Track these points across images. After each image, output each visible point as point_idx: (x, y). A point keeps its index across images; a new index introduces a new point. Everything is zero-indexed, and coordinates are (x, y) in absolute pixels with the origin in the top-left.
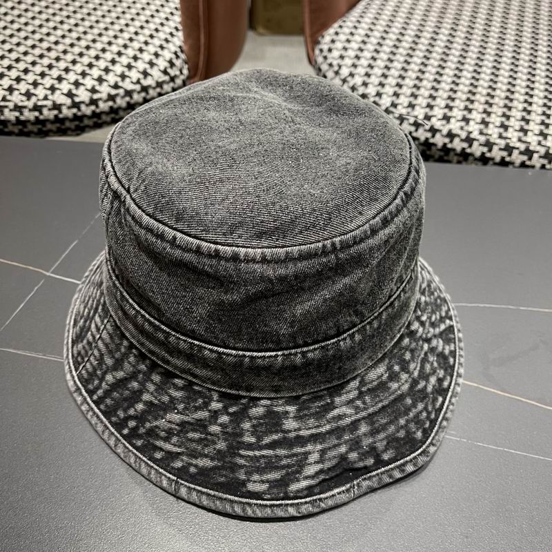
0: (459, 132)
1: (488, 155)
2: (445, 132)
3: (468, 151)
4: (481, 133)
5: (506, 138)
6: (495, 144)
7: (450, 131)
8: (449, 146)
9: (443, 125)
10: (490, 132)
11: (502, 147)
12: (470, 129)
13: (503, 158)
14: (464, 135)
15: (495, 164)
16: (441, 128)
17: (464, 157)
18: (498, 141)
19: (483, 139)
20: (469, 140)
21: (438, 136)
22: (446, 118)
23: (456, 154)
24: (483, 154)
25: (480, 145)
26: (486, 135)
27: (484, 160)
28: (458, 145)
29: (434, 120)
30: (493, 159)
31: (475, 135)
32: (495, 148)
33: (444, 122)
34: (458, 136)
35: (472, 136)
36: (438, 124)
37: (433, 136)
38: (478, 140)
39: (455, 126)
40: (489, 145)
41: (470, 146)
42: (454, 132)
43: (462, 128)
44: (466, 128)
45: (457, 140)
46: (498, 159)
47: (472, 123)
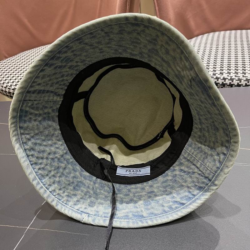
0: (228, 77)
1: (240, 84)
2: (222, 78)
3: (232, 83)
4: (236, 76)
5: (245, 77)
6: (242, 79)
7: (224, 77)
8: (224, 83)
9: (221, 76)
10: (239, 76)
11: (245, 80)
12: (231, 76)
13: (246, 84)
14: (229, 78)
15: (243, 86)
16: (220, 77)
17: (231, 85)
18: (243, 78)
19: (237, 78)
20: (232, 80)
21: (219, 80)
22: (222, 74)
23: (228, 85)
24: (238, 83)
25: (236, 80)
26: (238, 77)
27: (239, 85)
28: (228, 82)
29: (217, 75)
30: (242, 85)
31: (234, 77)
32: (242, 81)
33: (221, 75)
34: (228, 79)
35: (232, 78)
36: (219, 76)
37: (218, 80)
38: (235, 79)
39: (225, 76)
40: (240, 80)
41: (233, 81)
42: (225, 77)
43: (228, 76)
44: (230, 75)
45: (227, 80)
46: (244, 85)
47: (231, 73)
